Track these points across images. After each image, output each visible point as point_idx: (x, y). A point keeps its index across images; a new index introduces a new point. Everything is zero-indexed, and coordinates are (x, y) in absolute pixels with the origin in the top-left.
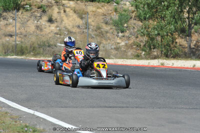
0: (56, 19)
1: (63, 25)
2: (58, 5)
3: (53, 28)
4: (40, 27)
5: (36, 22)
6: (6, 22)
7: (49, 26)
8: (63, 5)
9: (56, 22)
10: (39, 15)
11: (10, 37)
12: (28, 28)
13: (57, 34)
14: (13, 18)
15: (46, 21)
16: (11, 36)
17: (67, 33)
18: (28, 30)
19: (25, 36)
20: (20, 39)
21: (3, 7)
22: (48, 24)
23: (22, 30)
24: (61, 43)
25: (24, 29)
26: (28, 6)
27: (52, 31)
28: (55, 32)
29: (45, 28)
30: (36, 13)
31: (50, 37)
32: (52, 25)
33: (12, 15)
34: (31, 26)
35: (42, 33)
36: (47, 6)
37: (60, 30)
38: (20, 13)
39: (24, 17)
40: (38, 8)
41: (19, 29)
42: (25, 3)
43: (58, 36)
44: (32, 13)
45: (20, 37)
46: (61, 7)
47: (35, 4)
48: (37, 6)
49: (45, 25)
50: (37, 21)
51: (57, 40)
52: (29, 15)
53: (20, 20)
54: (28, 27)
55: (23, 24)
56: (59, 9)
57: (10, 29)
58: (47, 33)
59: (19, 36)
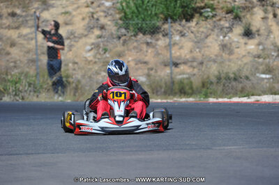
0: (258, 31)
1: (271, 39)
2: (263, 6)
3: (253, 47)
4: (229, 45)
5: (221, 37)
6: (167, 40)
7: (246, 44)
8: (273, 5)
9: (259, 35)
10: (227, 25)
11: (173, 68)
12: (206, 49)
13: (259, 57)
14: (181, 32)
15: (240, 35)
16: (176, 65)
17: (275, 54)
18: (207, 53)
19: (202, 63)
20: (191, 70)
21: (162, 13)
22: (243, 40)
23: (197, 54)
24: (264, 73)
25: (200, 52)
26: (209, 10)
27: (249, 53)
28: (255, 53)
29: (238, 48)
30: (222, 23)
31: (246, 64)
32: (251, 41)
33: (179, 28)
34: (213, 46)
35: (231, 57)
36: (245, 8)
37: (263, 50)
38: (193, 24)
39: (201, 29)
40: (227, 13)
41: (191, 52)
42: (203, 5)
43: (261, 60)
44: (215, 22)
45: (191, 66)
46: (269, 8)
47: (221, 5)
48: (225, 9)
49: (238, 42)
50: (224, 37)
51: (257, 69)
52: (209, 26)
53: (192, 35)
54: (208, 47)
55: (199, 43)
56: (266, 11)
57: (176, 52)
58: (241, 56)
59: (189, 64)
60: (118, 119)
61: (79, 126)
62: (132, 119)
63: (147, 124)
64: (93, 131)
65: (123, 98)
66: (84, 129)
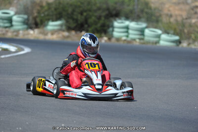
60: (97, 87)
61: (63, 91)
62: (110, 88)
63: (123, 93)
64: (77, 97)
65: (97, 68)
66: (68, 94)
